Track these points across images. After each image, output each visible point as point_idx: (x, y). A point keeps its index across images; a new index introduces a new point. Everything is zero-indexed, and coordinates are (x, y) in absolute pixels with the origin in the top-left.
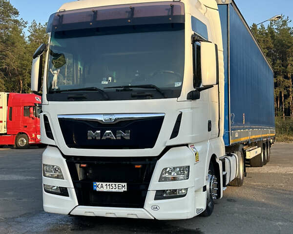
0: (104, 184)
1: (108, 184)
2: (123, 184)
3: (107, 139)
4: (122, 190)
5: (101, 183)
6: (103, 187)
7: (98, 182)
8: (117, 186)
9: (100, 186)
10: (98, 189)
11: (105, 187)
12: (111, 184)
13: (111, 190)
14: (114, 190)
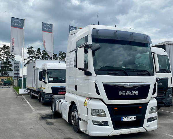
0: (127, 117)
1: (128, 117)
2: (135, 117)
3: (128, 95)
4: (134, 120)
5: (125, 117)
6: (126, 119)
7: (124, 117)
8: (132, 118)
9: (124, 119)
10: (124, 120)
11: (127, 119)
12: (129, 117)
13: (130, 120)
14: (131, 120)
